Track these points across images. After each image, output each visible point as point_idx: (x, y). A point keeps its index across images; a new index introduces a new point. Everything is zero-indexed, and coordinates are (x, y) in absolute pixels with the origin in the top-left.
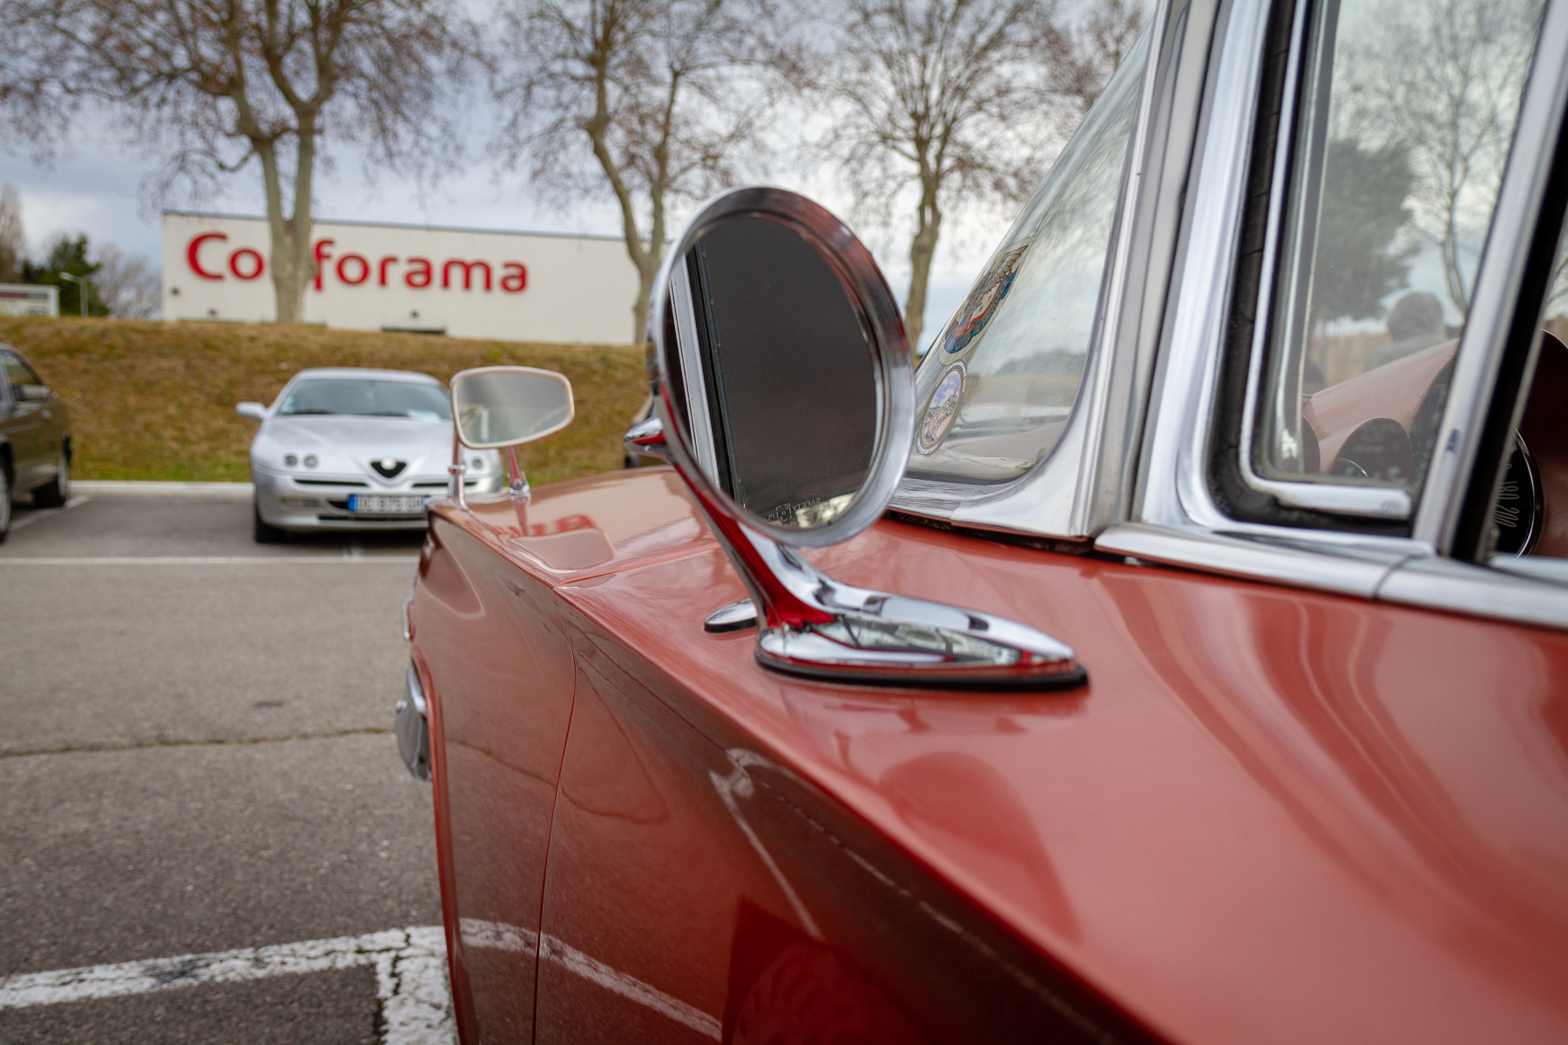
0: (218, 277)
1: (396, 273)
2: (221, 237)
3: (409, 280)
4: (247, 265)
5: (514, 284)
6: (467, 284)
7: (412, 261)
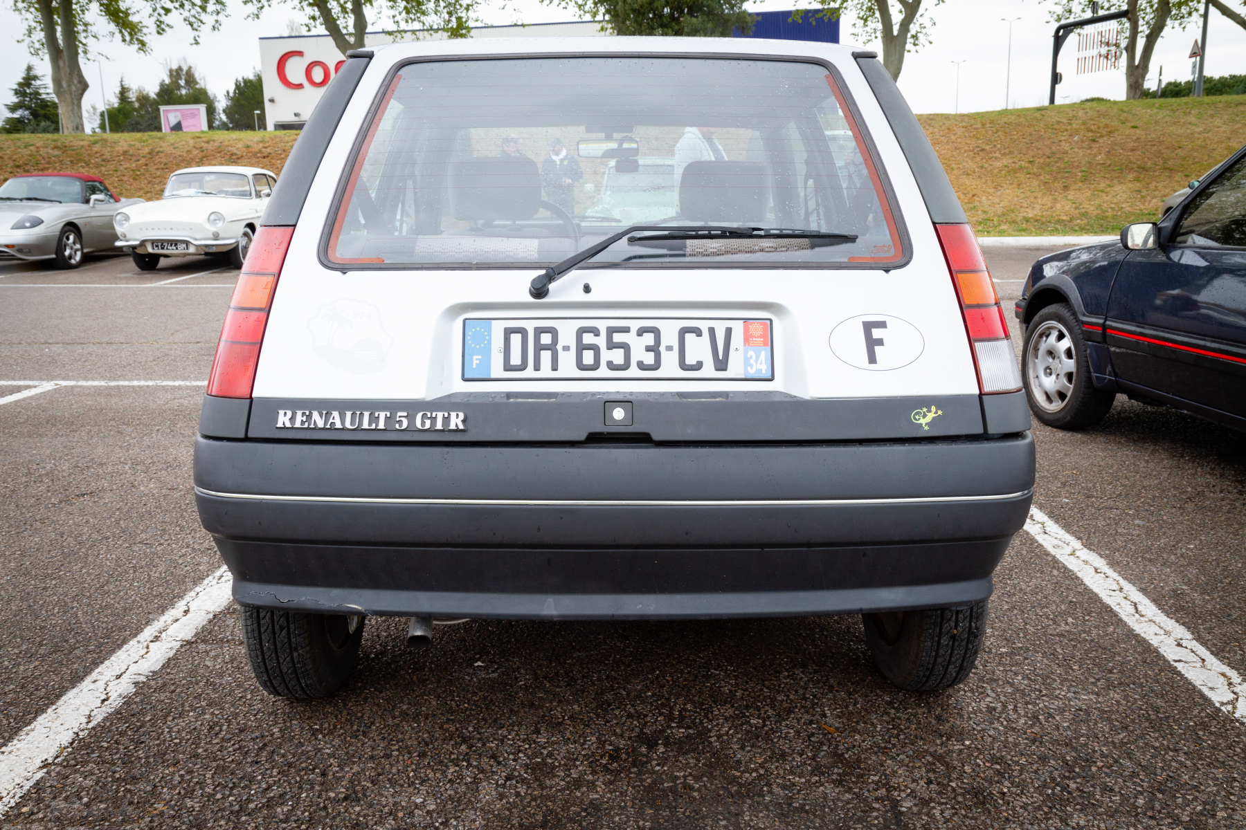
0: (300, 86)
2: (300, 54)
4: (318, 75)
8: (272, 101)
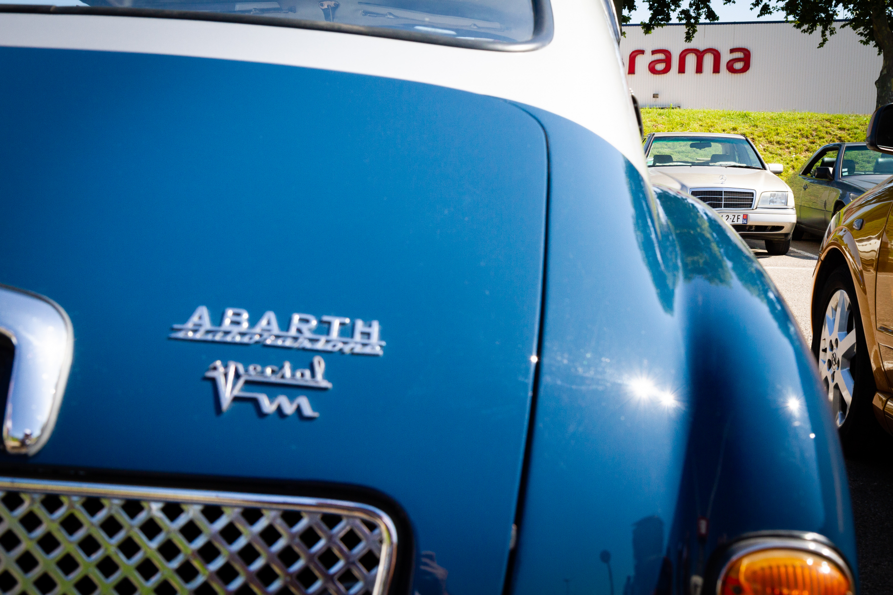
1: (642, 62)
3: (652, 68)
5: (739, 66)
6: (699, 69)
7: (654, 52)
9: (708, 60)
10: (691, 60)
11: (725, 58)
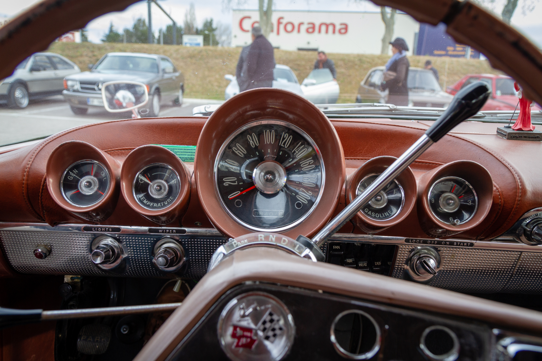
0: (248, 31)
1: (303, 28)
2: (249, 17)
3: (307, 31)
5: (343, 31)
6: (327, 32)
7: (309, 24)
8: (235, 36)
9: (331, 28)
10: (323, 28)
11: (338, 27)
